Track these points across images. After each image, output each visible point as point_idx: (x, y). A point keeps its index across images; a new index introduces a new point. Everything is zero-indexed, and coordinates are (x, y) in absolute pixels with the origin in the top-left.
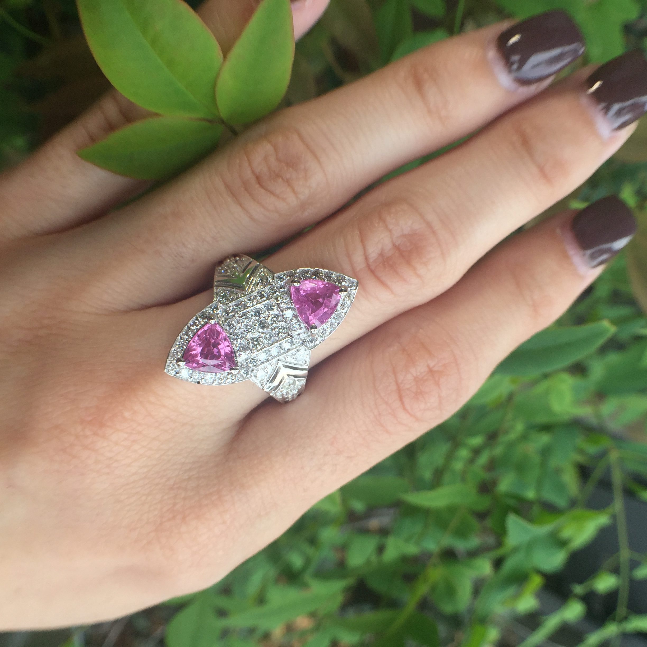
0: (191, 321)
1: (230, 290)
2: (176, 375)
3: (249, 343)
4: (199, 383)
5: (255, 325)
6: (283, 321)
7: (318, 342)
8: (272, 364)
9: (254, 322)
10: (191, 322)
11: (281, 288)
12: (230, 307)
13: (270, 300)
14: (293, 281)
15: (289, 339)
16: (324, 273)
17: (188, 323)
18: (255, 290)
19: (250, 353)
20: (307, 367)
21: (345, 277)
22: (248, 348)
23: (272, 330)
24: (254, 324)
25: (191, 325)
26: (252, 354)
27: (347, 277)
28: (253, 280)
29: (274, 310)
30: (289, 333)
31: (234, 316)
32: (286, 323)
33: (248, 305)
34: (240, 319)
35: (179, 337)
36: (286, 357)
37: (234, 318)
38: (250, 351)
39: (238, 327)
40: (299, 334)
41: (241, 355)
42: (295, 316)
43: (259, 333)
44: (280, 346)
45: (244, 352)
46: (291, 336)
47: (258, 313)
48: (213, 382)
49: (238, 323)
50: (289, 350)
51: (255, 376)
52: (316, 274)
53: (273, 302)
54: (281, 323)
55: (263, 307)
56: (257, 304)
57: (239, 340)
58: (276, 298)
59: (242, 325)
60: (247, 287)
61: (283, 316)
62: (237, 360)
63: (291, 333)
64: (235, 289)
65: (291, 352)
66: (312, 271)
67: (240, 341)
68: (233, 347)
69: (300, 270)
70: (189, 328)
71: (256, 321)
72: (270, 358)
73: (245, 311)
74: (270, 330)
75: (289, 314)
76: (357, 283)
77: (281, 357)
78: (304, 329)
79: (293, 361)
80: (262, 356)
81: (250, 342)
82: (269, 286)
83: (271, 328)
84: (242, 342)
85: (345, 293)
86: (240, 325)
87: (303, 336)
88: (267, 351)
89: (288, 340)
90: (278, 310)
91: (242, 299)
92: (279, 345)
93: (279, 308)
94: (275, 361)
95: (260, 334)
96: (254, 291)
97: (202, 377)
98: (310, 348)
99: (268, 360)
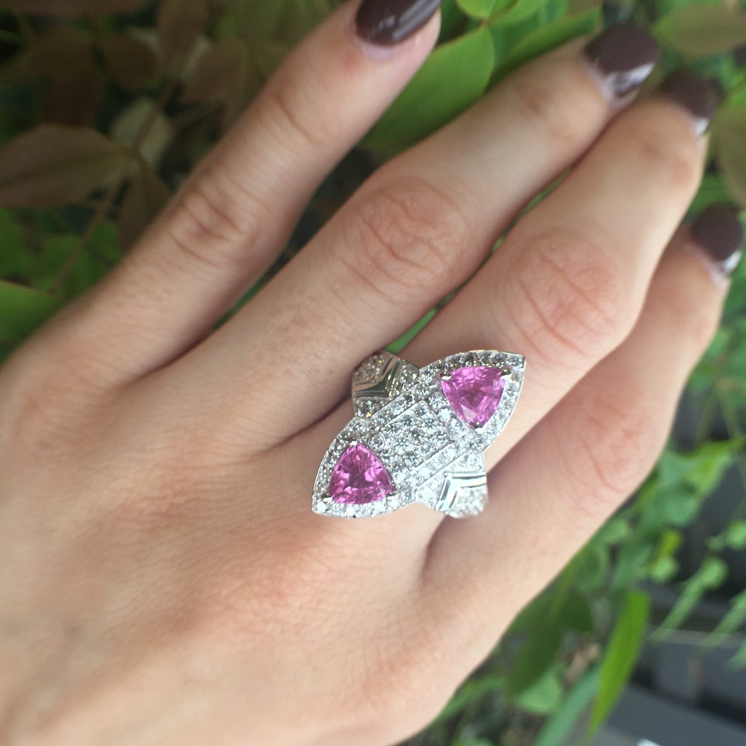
0: (331, 445)
1: (371, 399)
2: (327, 512)
3: (403, 460)
4: (354, 516)
5: (407, 437)
6: (439, 425)
7: (489, 442)
8: (437, 478)
9: (405, 433)
10: (332, 447)
11: (430, 385)
12: (374, 420)
13: (419, 402)
14: (442, 375)
15: (453, 445)
16: (479, 355)
17: (328, 449)
18: (401, 393)
19: (407, 471)
20: (484, 473)
21: (506, 355)
22: (405, 465)
23: (429, 438)
24: (406, 435)
25: (332, 451)
26: (410, 471)
27: (509, 355)
28: (395, 382)
29: (426, 414)
30: (450, 438)
31: (380, 430)
32: (444, 426)
33: (395, 414)
34: (388, 432)
35: (322, 467)
36: (453, 467)
37: (380, 433)
38: (407, 469)
39: (387, 443)
40: (463, 437)
41: (398, 475)
42: (453, 416)
43: (413, 446)
44: (443, 456)
45: (400, 472)
46: (454, 441)
47: (407, 420)
48: (372, 513)
49: (386, 439)
50: (454, 459)
51: (421, 497)
52: (470, 358)
53: (423, 403)
54: (438, 427)
55: (413, 412)
56: (405, 410)
57: (391, 458)
58: (427, 398)
59: (391, 440)
60: (390, 392)
61: (439, 418)
62: (394, 483)
63: (453, 438)
64: (376, 397)
65: (458, 459)
66: (464, 356)
67: (393, 459)
68: (386, 468)
69: (449, 358)
70: (331, 454)
71: (407, 431)
72: (434, 472)
73: (391, 422)
74: (426, 439)
75: (446, 414)
76: (524, 359)
77: (448, 468)
78: (468, 429)
79: (463, 469)
80: (424, 471)
81: (406, 458)
82: (416, 386)
83: (427, 436)
84: (396, 459)
85: (510, 375)
86: (389, 440)
87: (470, 437)
88: (428, 464)
89: (451, 447)
90: (431, 413)
91: (386, 408)
92: (441, 455)
93: (432, 410)
94: (440, 473)
95: (415, 446)
96: (399, 395)
97: (358, 509)
98: (480, 451)
99: (432, 475)
